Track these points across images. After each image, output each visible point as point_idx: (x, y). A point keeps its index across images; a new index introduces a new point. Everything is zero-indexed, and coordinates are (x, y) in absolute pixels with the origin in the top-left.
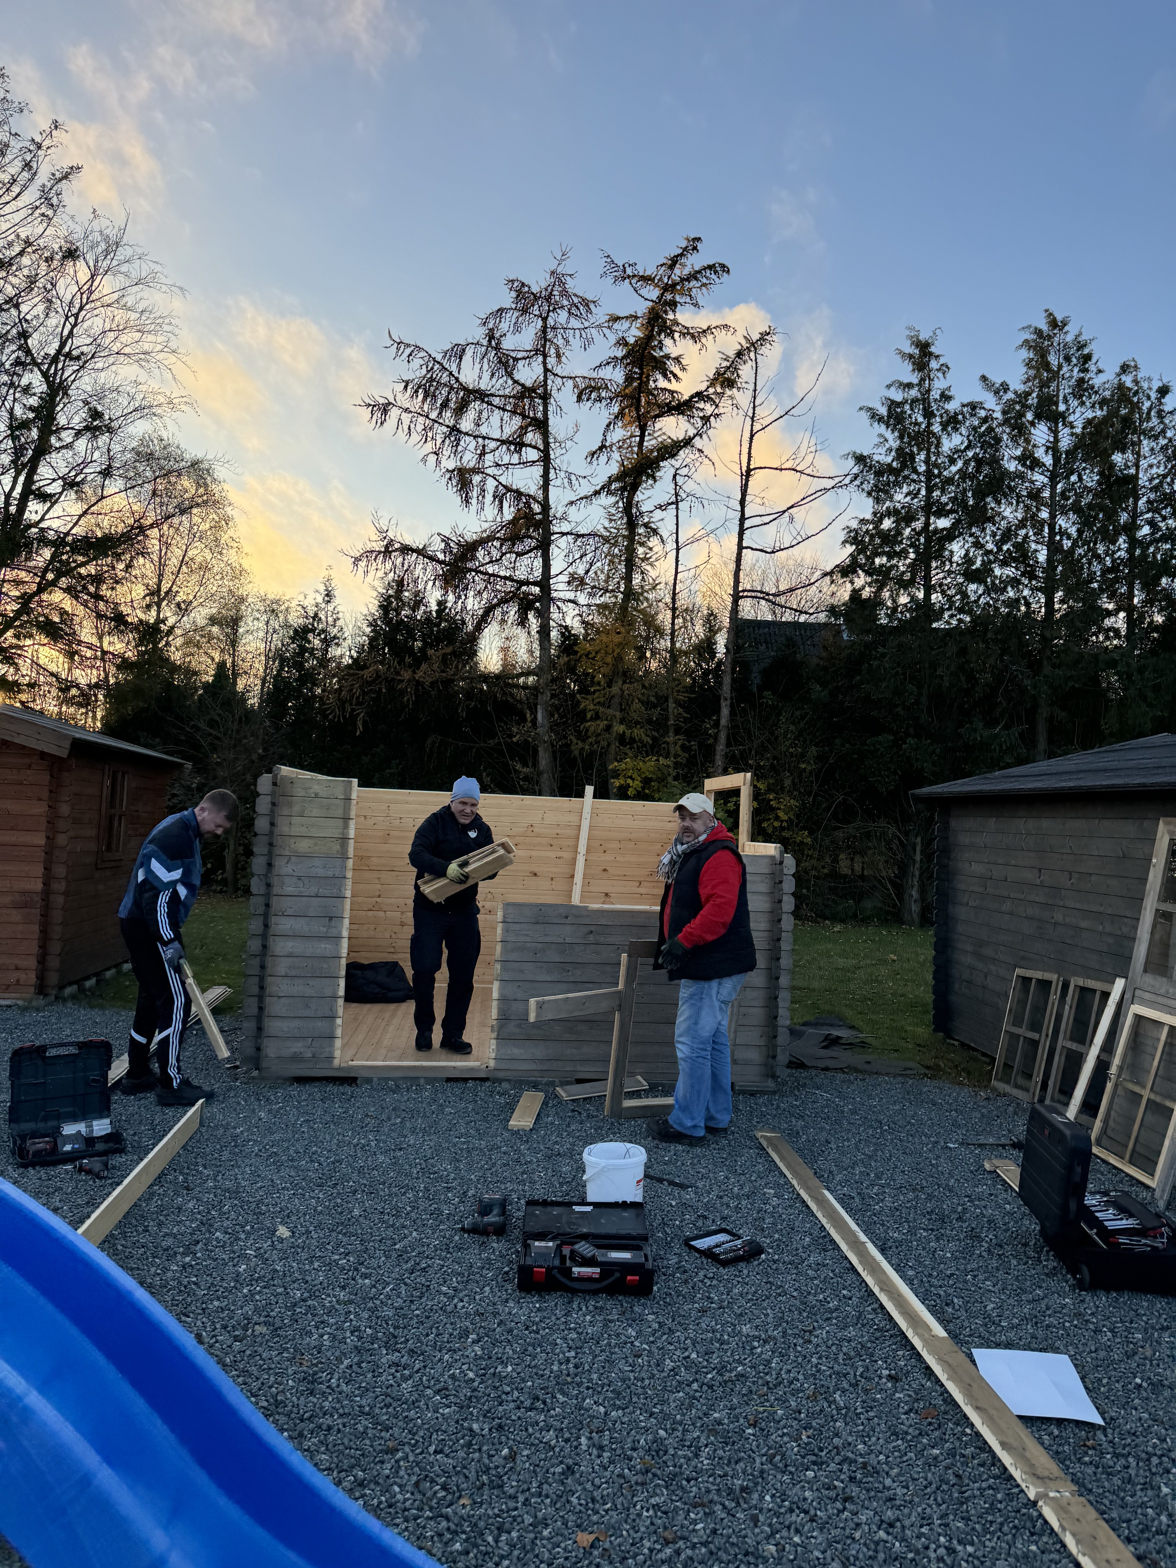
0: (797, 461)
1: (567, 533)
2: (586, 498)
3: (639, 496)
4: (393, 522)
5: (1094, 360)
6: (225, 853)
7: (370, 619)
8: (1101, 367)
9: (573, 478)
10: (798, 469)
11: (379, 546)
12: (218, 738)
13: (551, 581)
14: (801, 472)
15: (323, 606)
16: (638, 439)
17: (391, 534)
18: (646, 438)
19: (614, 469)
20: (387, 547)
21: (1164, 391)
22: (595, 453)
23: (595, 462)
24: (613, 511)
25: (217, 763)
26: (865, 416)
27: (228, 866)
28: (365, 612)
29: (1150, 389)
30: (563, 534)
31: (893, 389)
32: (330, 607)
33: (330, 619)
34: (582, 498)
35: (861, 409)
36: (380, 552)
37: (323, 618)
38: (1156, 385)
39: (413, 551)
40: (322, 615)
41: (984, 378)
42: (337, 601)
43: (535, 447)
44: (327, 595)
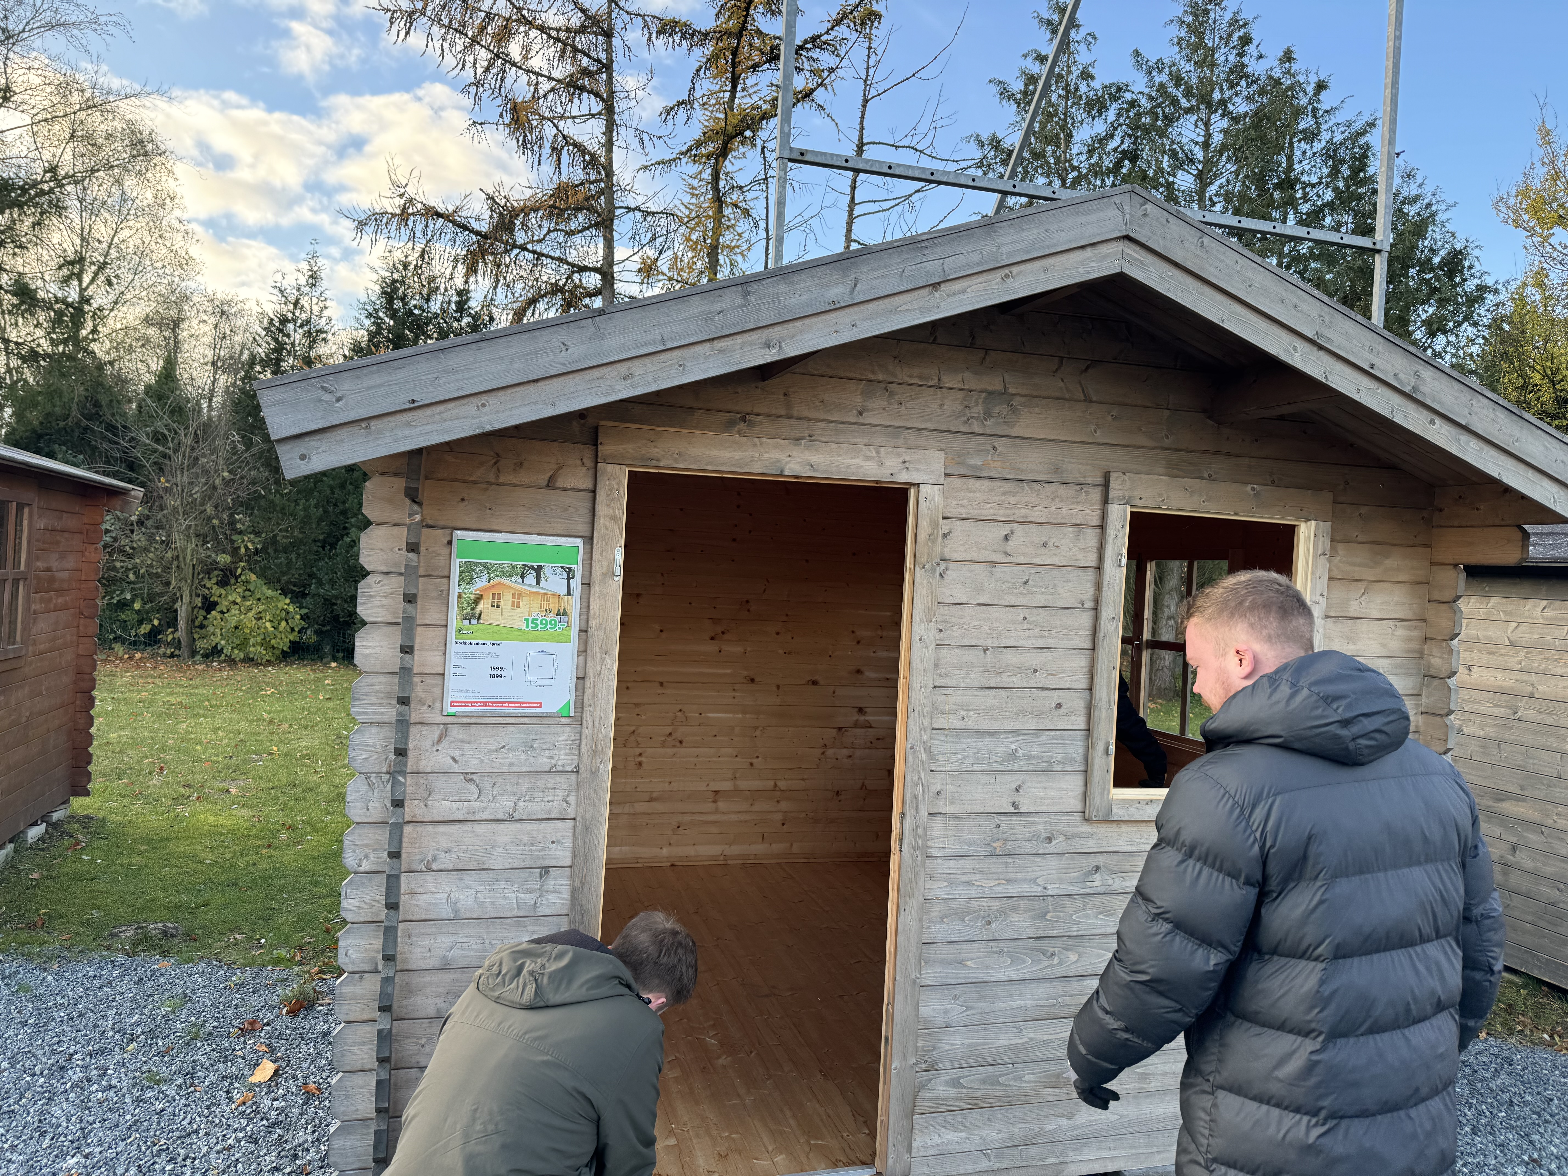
0: (916, 139)
1: (634, 210)
2: (663, 162)
3: (729, 165)
4: (416, 173)
5: (1255, 42)
6: (178, 605)
7: (371, 310)
8: (1263, 53)
9: (645, 137)
10: (919, 147)
11: (393, 205)
12: (165, 456)
13: (616, 269)
14: (921, 152)
15: (306, 289)
16: (727, 95)
17: (411, 191)
18: (738, 95)
19: (695, 132)
20: (404, 209)
21: (1321, 86)
22: (672, 108)
23: (670, 122)
24: (695, 183)
25: (166, 489)
26: (995, 89)
27: (182, 623)
28: (364, 299)
29: (1308, 83)
30: (629, 209)
31: (1030, 59)
32: (316, 292)
33: (316, 309)
34: (658, 163)
35: (990, 81)
36: (393, 215)
37: (307, 306)
38: (1313, 79)
39: (439, 215)
40: (304, 301)
41: (1137, 53)
42: (324, 284)
43: (597, 95)
44: (311, 277)
